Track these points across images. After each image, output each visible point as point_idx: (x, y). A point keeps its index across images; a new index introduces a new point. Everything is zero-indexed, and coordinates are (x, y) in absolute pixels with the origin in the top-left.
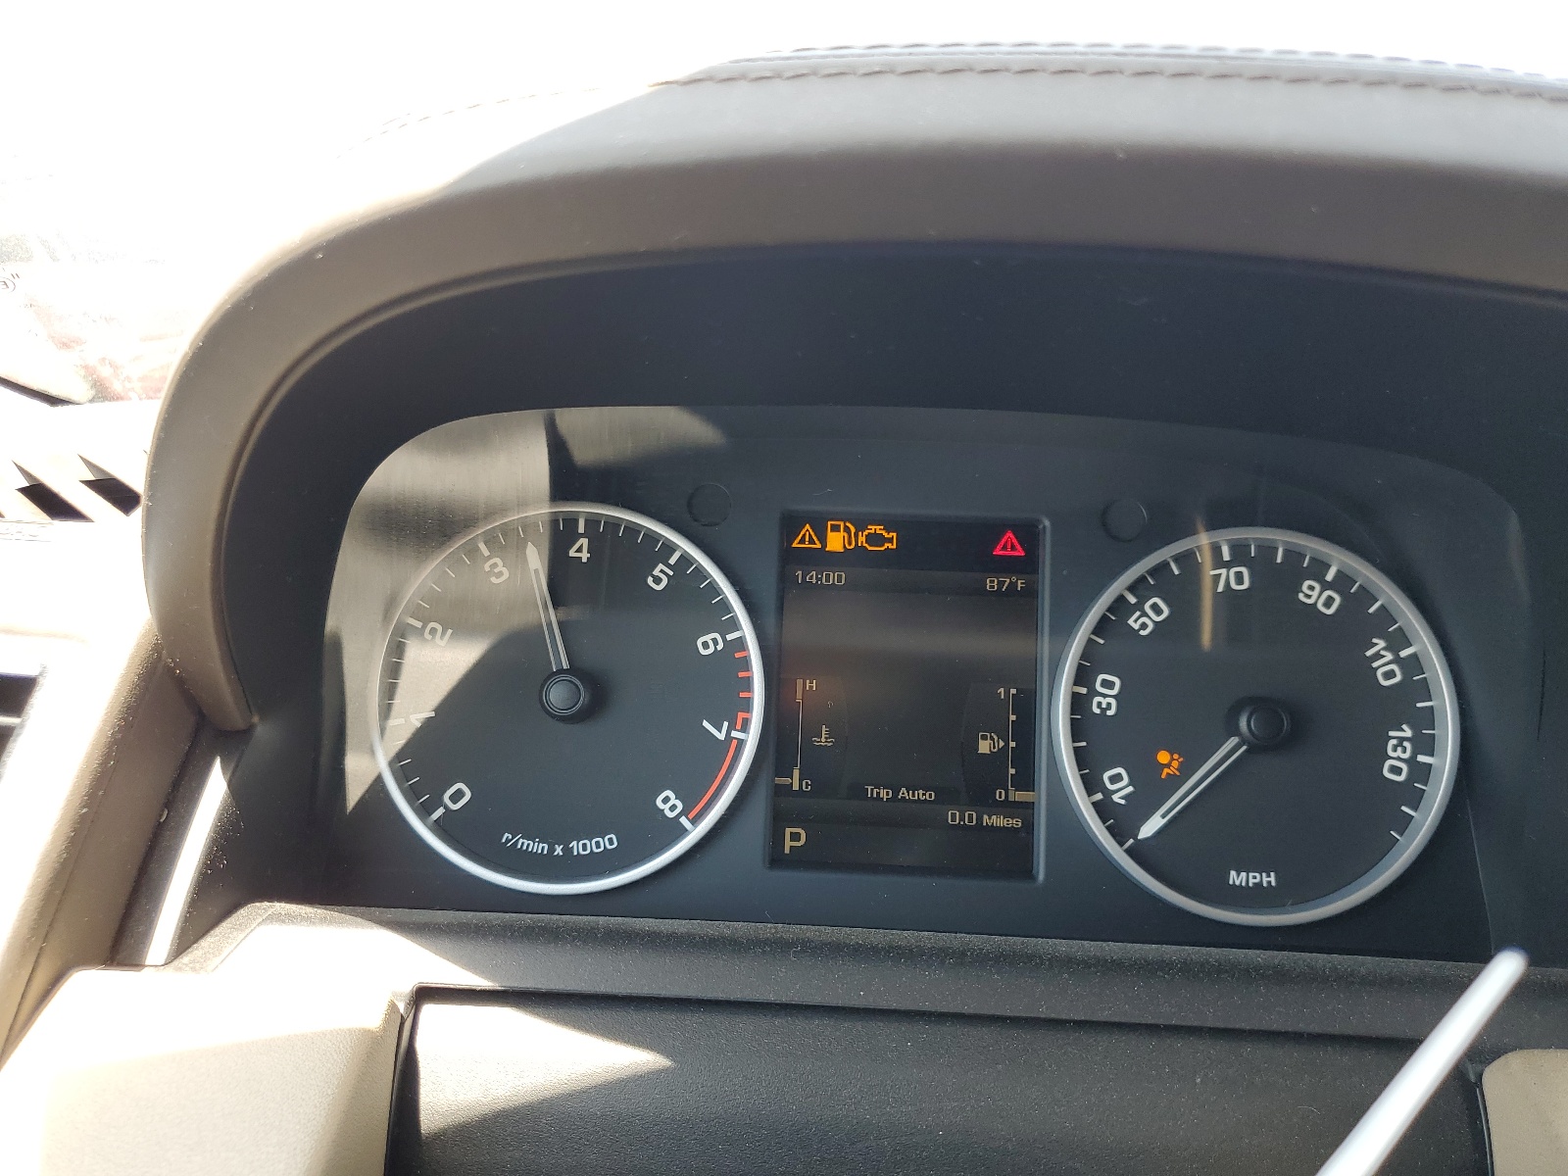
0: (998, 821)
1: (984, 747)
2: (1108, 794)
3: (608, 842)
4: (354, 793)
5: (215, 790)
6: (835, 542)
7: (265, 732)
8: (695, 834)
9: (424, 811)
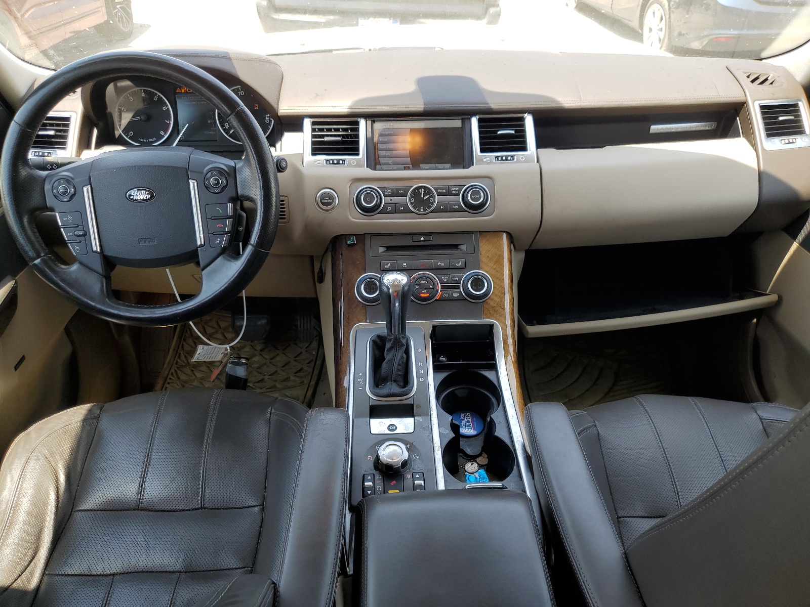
0: (212, 133)
1: (209, 122)
2: (225, 127)
3: (154, 139)
4: (117, 136)
5: (95, 132)
6: (183, 91)
7: (101, 124)
8: (166, 137)
9: (127, 136)
